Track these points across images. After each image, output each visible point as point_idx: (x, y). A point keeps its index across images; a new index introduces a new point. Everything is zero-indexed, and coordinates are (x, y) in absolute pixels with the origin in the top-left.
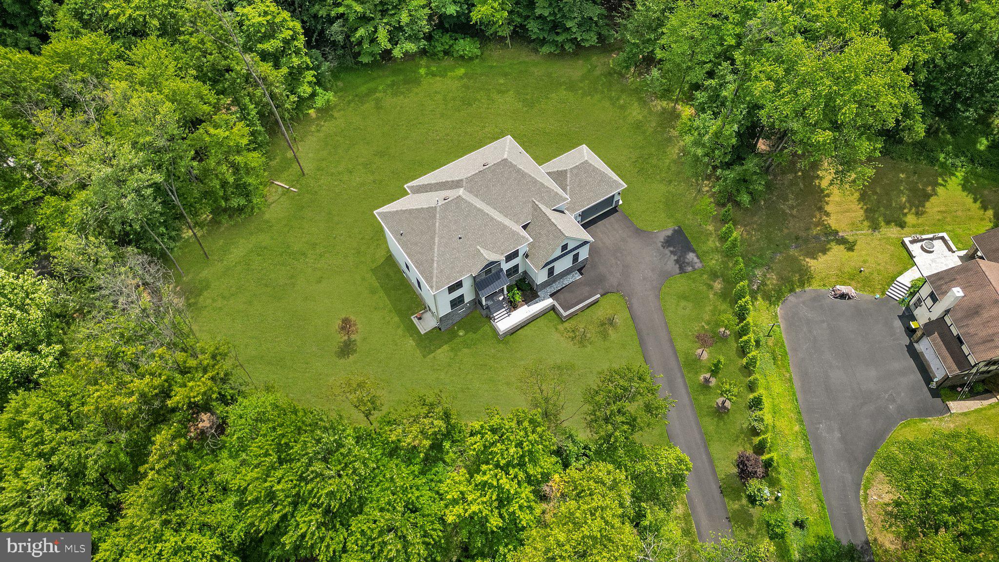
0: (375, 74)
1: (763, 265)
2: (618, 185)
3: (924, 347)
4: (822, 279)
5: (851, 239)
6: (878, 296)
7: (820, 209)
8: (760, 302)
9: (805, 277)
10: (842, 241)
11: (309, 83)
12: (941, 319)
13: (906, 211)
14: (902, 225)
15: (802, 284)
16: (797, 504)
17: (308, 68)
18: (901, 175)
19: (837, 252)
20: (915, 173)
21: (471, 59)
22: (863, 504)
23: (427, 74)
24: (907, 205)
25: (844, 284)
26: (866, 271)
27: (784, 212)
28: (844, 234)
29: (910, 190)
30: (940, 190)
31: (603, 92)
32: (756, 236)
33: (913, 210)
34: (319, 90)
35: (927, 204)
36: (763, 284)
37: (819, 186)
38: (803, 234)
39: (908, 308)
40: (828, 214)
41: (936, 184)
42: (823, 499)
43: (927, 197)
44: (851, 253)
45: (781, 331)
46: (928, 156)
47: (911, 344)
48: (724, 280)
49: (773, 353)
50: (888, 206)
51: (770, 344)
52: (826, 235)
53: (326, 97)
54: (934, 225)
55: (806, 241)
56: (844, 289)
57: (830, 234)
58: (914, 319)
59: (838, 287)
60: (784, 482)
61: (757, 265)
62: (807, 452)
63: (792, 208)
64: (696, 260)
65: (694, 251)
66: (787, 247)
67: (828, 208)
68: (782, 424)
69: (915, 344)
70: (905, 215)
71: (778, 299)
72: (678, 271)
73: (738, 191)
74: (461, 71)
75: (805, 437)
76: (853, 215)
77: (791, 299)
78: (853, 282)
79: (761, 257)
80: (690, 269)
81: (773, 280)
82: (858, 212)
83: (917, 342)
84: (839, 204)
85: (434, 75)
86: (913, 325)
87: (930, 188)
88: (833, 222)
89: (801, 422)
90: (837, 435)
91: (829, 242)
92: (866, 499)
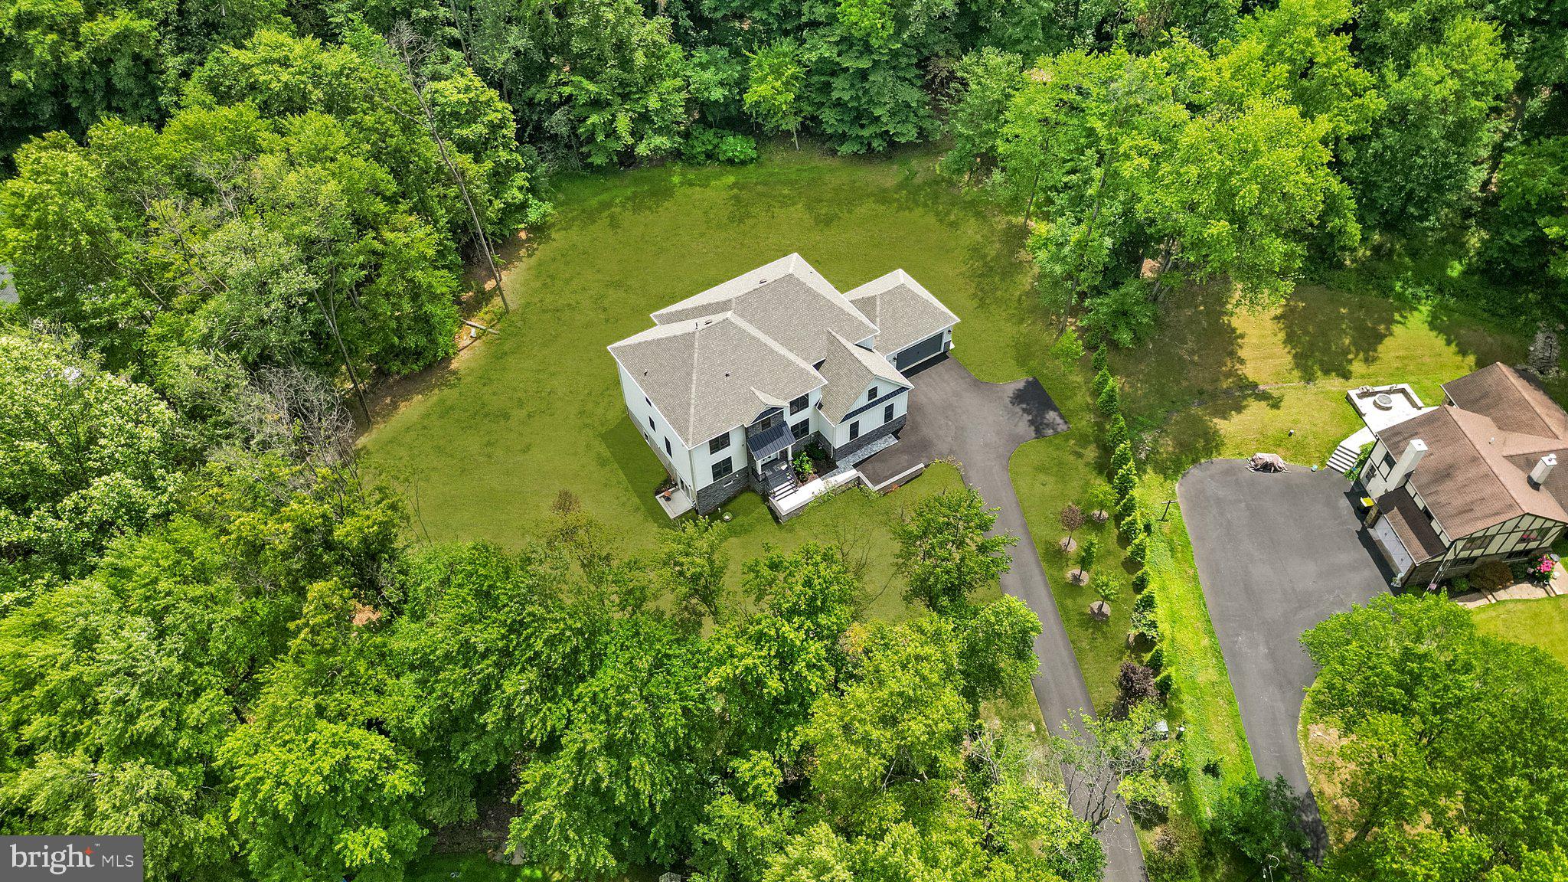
0: (609, 184)
1: (1153, 428)
2: (947, 319)
3: (1384, 532)
4: (1237, 446)
5: (1276, 394)
6: (1315, 467)
7: (1232, 354)
8: (1150, 475)
9: (1211, 443)
10: (1264, 396)
11: (520, 189)
12: (1401, 490)
13: (1350, 356)
14: (1346, 375)
15: (1208, 452)
16: (1209, 744)
17: (517, 169)
18: (1343, 311)
19: (1256, 409)
20: (1361, 307)
21: (743, 163)
22: (1302, 743)
23: (682, 184)
24: (1353, 349)
25: (1268, 451)
26: (1298, 434)
27: (1180, 358)
28: (1267, 388)
29: (1355, 329)
30: (1397, 329)
31: (926, 205)
32: (1141, 389)
33: (1361, 355)
34: (532, 201)
35: (1380, 348)
36: (1154, 451)
37: (1229, 325)
38: (1208, 387)
39: (1358, 482)
40: (1242, 361)
41: (1391, 321)
42: (1245, 736)
43: (1380, 338)
44: (1275, 411)
45: (1181, 514)
46: (1379, 285)
47: (1364, 529)
48: (1098, 447)
49: (1170, 542)
50: (1326, 350)
51: (1166, 530)
52: (1241, 388)
53: (542, 210)
54: (1392, 375)
55: (1214, 396)
56: (1268, 457)
57: (1246, 387)
58: (1366, 495)
59: (1259, 455)
60: (1189, 713)
61: (1145, 428)
62: (1221, 674)
63: (1192, 352)
64: (1059, 420)
65: (1055, 409)
66: (1186, 404)
67: (1241, 353)
68: (1185, 637)
69: (1370, 530)
70: (1350, 361)
71: (1176, 472)
72: (1033, 435)
73: (1115, 326)
74: (731, 179)
75: (1218, 654)
76: (1278, 362)
77: (1194, 472)
78: (1280, 450)
79: (1151, 417)
80: (1051, 431)
81: (1167, 446)
82: (1284, 358)
83: (1372, 526)
84: (1258, 347)
85: (691, 184)
86: (1365, 502)
87: (1382, 327)
88: (1250, 372)
89: (1211, 634)
90: (1263, 650)
91: (1245, 397)
92: (1306, 736)
